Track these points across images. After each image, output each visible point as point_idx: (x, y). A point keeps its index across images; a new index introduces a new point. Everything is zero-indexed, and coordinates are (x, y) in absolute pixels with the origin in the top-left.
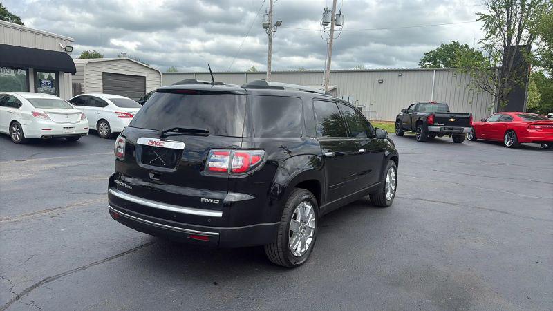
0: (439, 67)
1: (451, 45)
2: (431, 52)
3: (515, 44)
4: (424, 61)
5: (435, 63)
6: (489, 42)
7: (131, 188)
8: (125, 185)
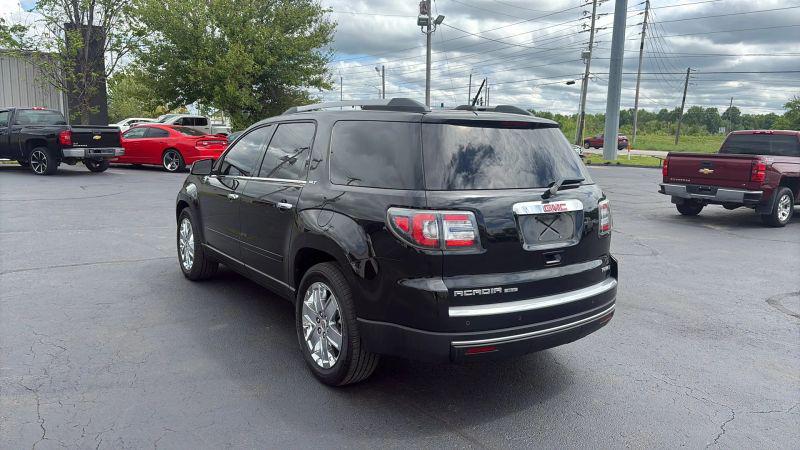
7: (516, 289)
8: (499, 289)
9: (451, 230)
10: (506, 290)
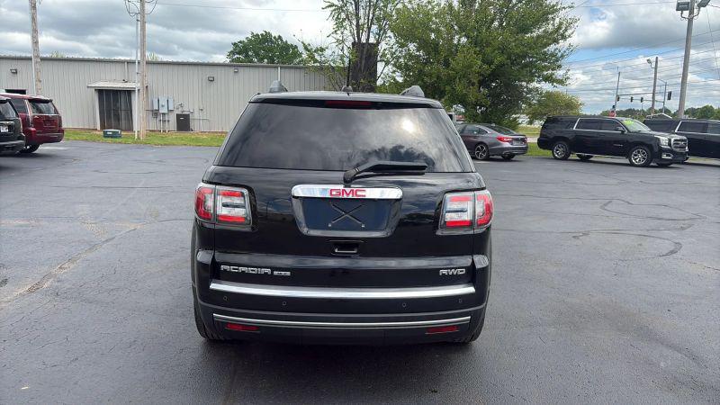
0: (251, 61)
1: (262, 35)
2: (240, 42)
3: (365, 42)
4: (232, 53)
5: (247, 56)
6: (339, 36)
7: (288, 274)
8: (268, 271)
9: (225, 205)
10: (276, 273)
